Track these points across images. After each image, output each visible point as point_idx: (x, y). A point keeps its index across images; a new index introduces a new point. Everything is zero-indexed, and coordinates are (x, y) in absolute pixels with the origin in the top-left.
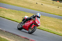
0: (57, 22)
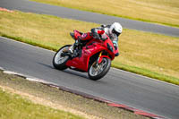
0: (150, 42)
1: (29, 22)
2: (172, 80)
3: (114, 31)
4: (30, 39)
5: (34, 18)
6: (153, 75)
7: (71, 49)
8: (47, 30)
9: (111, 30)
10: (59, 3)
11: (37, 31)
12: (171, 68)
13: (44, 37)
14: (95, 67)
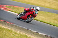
1: (40, 14)
3: (37, 9)
4: (41, 20)
5: (42, 13)
8: (47, 17)
10: (51, 8)
11: (43, 17)
13: (45, 19)
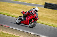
0: (7, 5)
2: (14, 16)
6: (8, 15)
7: (22, 18)
9: (35, 10)
12: (14, 13)
14: (31, 23)
